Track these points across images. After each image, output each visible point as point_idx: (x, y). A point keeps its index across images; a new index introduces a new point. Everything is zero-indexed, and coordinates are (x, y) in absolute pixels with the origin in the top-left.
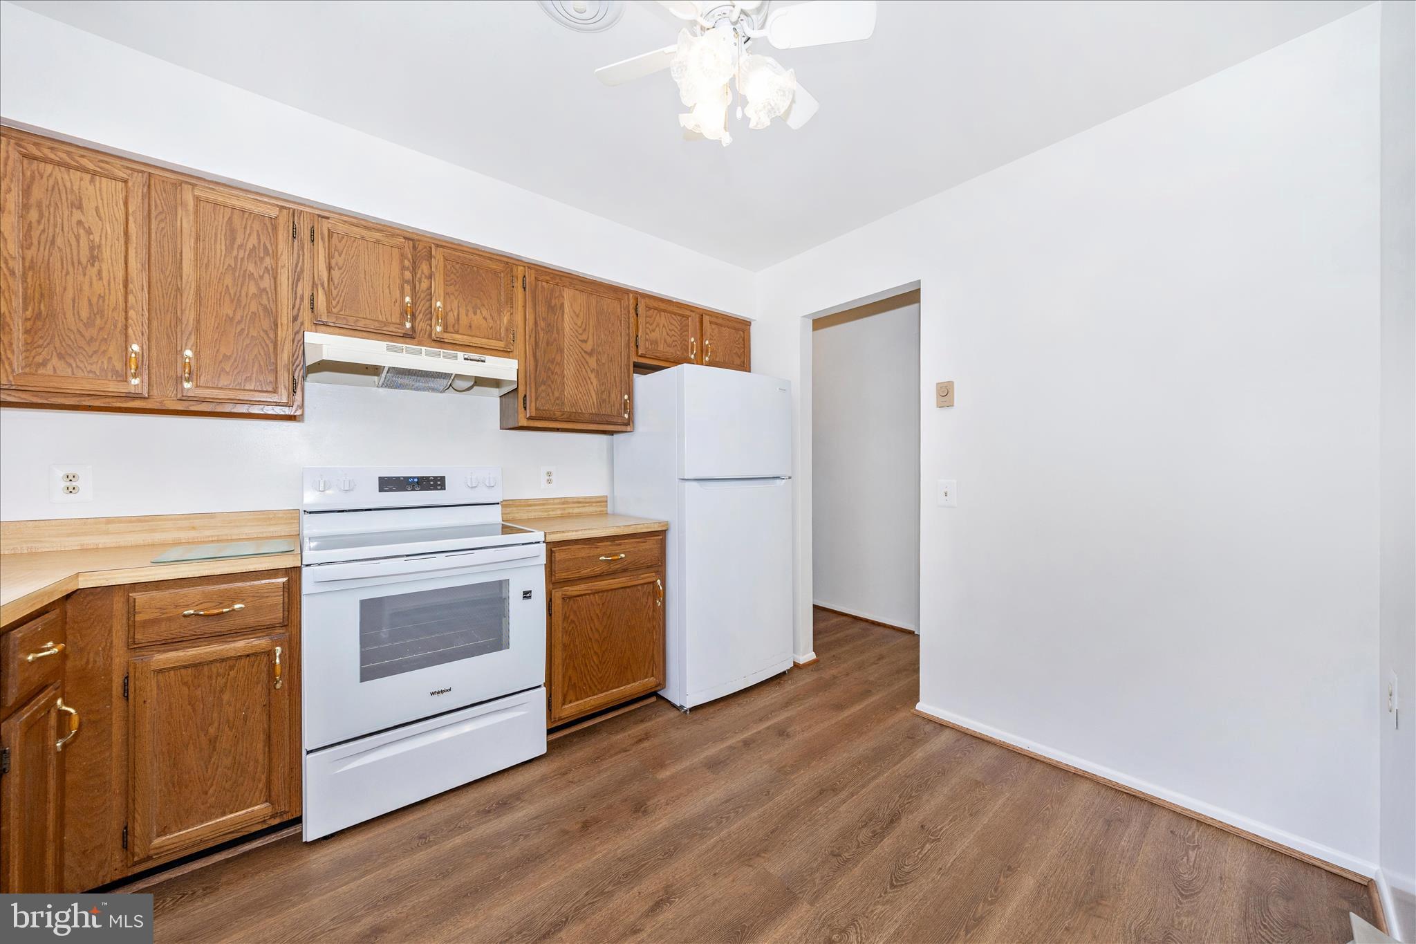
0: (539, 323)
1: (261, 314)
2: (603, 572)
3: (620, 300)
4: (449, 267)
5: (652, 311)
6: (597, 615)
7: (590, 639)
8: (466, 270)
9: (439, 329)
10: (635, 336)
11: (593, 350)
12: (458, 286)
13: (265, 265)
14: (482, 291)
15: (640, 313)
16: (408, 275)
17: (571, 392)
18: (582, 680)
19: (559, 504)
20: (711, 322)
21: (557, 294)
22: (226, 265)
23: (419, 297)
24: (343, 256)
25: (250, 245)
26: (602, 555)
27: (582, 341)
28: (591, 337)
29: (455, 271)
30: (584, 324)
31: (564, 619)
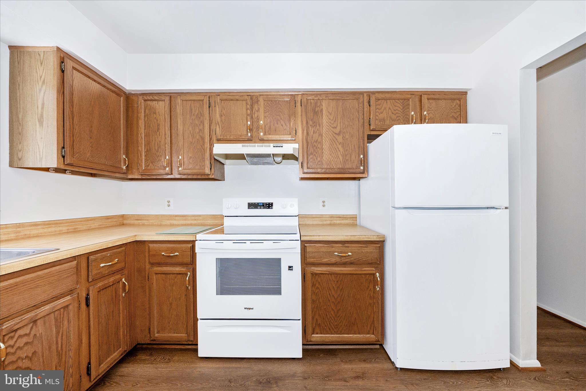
0: (309, 122)
1: (200, 140)
2: (336, 263)
3: (357, 99)
4: (266, 104)
5: (380, 101)
6: (333, 287)
7: (329, 300)
8: (273, 103)
9: (262, 134)
10: (368, 119)
11: (340, 132)
12: (269, 112)
13: (201, 120)
14: (281, 112)
15: (371, 104)
16: (249, 111)
17: (327, 157)
18: (324, 323)
19: (328, 218)
20: (428, 99)
21: (319, 104)
22: (190, 122)
23: (254, 121)
24: (225, 110)
25: (196, 114)
26: (336, 252)
27: (333, 128)
28: (339, 124)
29: (268, 105)
30: (335, 118)
31: (313, 285)
